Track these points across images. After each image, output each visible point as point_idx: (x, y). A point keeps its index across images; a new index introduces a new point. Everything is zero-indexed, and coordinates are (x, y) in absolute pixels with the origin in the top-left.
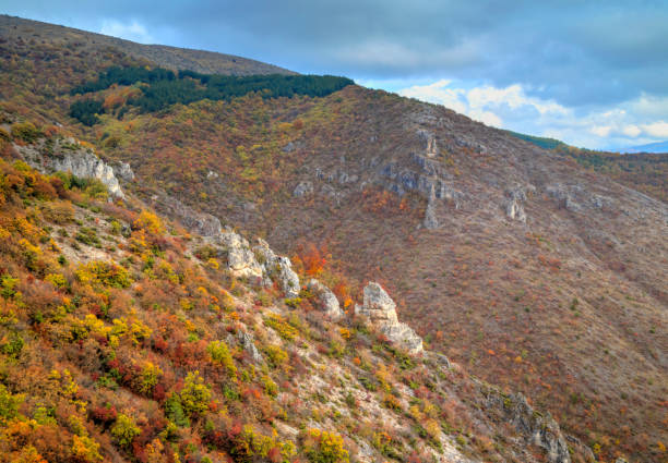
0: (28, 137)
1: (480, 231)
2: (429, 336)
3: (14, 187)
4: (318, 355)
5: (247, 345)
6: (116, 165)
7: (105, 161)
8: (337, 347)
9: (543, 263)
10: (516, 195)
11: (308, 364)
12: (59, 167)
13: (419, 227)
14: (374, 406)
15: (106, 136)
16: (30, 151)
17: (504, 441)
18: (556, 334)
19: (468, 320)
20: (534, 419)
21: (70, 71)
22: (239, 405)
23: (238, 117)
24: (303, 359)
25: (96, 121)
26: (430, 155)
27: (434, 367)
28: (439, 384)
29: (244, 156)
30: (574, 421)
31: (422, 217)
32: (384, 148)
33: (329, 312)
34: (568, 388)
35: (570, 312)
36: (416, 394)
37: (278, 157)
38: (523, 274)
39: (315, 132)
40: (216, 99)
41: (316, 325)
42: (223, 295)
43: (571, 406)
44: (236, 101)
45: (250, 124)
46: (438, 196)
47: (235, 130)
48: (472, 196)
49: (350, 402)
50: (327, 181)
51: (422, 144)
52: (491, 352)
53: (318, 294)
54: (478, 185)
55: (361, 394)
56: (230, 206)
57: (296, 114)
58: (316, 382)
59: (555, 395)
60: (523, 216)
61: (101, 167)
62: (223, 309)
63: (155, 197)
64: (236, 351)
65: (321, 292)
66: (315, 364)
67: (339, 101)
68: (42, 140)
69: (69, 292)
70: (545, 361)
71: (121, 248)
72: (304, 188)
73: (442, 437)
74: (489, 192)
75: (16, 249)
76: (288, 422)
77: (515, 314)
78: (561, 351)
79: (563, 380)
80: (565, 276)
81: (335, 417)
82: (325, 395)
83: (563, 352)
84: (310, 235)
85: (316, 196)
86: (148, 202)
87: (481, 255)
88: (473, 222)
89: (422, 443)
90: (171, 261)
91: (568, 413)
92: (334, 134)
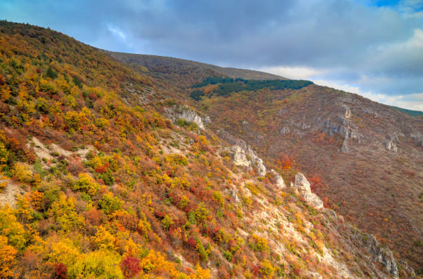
0: (170, 104)
1: (370, 154)
2: (339, 203)
3: (150, 123)
4: (267, 202)
5: (234, 194)
6: (203, 117)
7: (199, 115)
8: (278, 201)
9: (404, 172)
10: (393, 138)
11: (262, 206)
12: (180, 117)
13: (339, 150)
14: (291, 229)
15: (203, 105)
16: (170, 110)
17: (361, 257)
18: (409, 210)
19: (360, 197)
20: (378, 248)
21: (192, 79)
22: (222, 219)
23: (259, 98)
24: (260, 204)
25: (200, 99)
26: (347, 117)
27: (327, 216)
28: (329, 224)
29: (260, 115)
30: (415, 255)
31: (340, 146)
32: (325, 113)
33: (278, 185)
34: (413, 238)
35: (418, 199)
36: (315, 227)
37: (275, 116)
38: (393, 177)
39: (293, 105)
40: (250, 90)
41: (270, 190)
42: (228, 172)
43: (414, 248)
44: (258, 91)
45: (264, 101)
46: (350, 136)
47: (257, 104)
48: (367, 137)
49: (279, 226)
50: (296, 127)
51: (343, 112)
52: (371, 214)
53: (274, 176)
54: (371, 132)
55: (285, 223)
56: (251, 136)
57: (284, 97)
58: (264, 215)
59: (406, 240)
60: (396, 149)
61: (196, 117)
62: (226, 178)
63: (218, 131)
64: (227, 196)
65: (276, 175)
66: (265, 207)
67: (305, 91)
68: (175, 106)
69: (161, 165)
70: (400, 222)
71: (188, 149)
72: (285, 130)
73: (324, 249)
74: (377, 136)
75: (144, 147)
76: (245, 230)
77: (385, 197)
78: (411, 218)
79: (411, 234)
80: (417, 180)
81: (269, 231)
82: (267, 221)
83: (412, 219)
84: (286, 151)
85: (290, 133)
86: (215, 133)
87: (370, 166)
88: (367, 150)
89: (313, 250)
90: (207, 156)
91: (412, 250)
92: (302, 106)
